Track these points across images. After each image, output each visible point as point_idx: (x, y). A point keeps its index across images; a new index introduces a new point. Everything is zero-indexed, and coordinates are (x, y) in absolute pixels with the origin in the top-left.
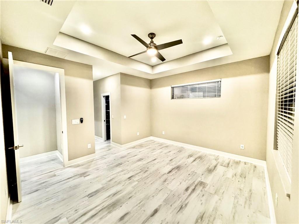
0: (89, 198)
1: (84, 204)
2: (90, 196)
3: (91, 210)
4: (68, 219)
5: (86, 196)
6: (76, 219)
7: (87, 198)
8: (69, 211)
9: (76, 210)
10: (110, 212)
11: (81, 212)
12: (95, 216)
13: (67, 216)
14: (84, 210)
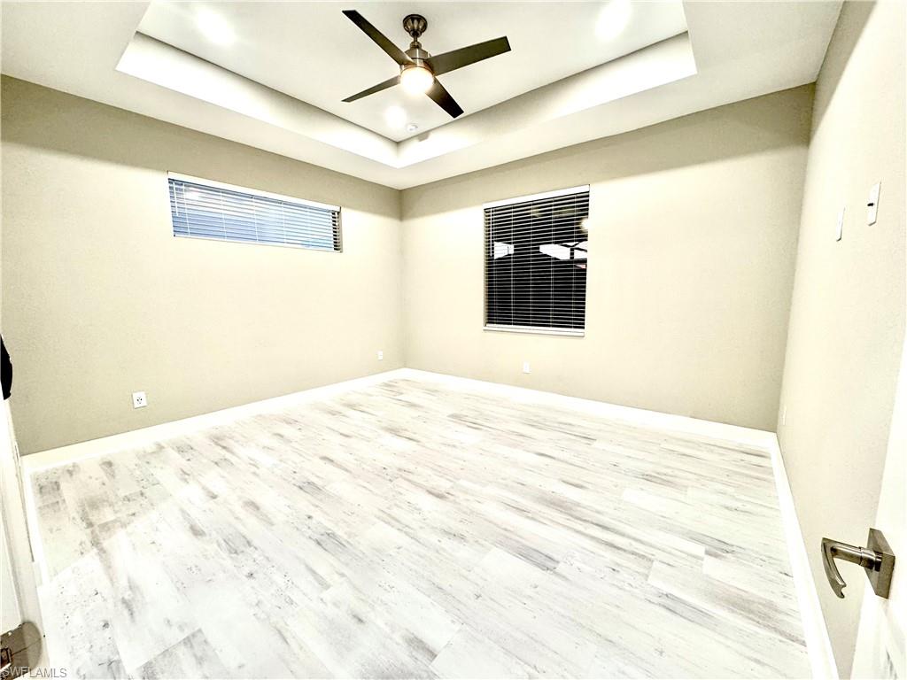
0: (558, 562)
1: (585, 563)
2: (550, 564)
3: (593, 538)
4: (646, 572)
5: (555, 573)
6: (632, 557)
7: (561, 568)
8: (628, 588)
9: (614, 570)
10: (578, 505)
11: (610, 556)
12: (601, 524)
13: (644, 581)
14: (602, 553)
